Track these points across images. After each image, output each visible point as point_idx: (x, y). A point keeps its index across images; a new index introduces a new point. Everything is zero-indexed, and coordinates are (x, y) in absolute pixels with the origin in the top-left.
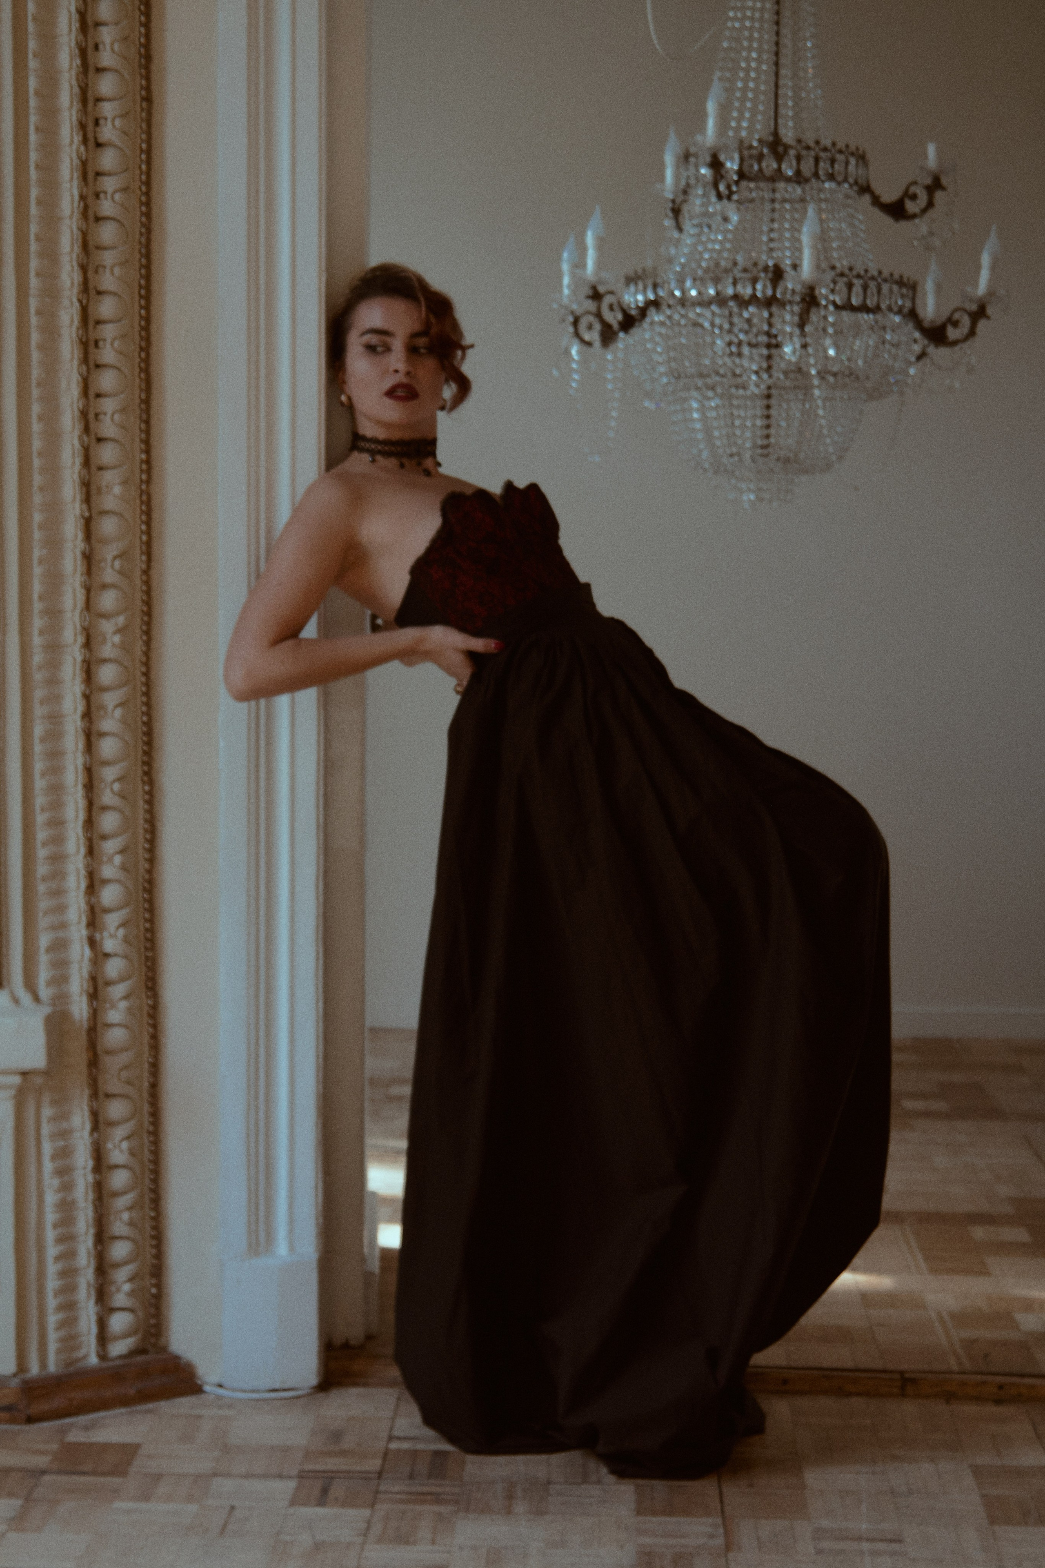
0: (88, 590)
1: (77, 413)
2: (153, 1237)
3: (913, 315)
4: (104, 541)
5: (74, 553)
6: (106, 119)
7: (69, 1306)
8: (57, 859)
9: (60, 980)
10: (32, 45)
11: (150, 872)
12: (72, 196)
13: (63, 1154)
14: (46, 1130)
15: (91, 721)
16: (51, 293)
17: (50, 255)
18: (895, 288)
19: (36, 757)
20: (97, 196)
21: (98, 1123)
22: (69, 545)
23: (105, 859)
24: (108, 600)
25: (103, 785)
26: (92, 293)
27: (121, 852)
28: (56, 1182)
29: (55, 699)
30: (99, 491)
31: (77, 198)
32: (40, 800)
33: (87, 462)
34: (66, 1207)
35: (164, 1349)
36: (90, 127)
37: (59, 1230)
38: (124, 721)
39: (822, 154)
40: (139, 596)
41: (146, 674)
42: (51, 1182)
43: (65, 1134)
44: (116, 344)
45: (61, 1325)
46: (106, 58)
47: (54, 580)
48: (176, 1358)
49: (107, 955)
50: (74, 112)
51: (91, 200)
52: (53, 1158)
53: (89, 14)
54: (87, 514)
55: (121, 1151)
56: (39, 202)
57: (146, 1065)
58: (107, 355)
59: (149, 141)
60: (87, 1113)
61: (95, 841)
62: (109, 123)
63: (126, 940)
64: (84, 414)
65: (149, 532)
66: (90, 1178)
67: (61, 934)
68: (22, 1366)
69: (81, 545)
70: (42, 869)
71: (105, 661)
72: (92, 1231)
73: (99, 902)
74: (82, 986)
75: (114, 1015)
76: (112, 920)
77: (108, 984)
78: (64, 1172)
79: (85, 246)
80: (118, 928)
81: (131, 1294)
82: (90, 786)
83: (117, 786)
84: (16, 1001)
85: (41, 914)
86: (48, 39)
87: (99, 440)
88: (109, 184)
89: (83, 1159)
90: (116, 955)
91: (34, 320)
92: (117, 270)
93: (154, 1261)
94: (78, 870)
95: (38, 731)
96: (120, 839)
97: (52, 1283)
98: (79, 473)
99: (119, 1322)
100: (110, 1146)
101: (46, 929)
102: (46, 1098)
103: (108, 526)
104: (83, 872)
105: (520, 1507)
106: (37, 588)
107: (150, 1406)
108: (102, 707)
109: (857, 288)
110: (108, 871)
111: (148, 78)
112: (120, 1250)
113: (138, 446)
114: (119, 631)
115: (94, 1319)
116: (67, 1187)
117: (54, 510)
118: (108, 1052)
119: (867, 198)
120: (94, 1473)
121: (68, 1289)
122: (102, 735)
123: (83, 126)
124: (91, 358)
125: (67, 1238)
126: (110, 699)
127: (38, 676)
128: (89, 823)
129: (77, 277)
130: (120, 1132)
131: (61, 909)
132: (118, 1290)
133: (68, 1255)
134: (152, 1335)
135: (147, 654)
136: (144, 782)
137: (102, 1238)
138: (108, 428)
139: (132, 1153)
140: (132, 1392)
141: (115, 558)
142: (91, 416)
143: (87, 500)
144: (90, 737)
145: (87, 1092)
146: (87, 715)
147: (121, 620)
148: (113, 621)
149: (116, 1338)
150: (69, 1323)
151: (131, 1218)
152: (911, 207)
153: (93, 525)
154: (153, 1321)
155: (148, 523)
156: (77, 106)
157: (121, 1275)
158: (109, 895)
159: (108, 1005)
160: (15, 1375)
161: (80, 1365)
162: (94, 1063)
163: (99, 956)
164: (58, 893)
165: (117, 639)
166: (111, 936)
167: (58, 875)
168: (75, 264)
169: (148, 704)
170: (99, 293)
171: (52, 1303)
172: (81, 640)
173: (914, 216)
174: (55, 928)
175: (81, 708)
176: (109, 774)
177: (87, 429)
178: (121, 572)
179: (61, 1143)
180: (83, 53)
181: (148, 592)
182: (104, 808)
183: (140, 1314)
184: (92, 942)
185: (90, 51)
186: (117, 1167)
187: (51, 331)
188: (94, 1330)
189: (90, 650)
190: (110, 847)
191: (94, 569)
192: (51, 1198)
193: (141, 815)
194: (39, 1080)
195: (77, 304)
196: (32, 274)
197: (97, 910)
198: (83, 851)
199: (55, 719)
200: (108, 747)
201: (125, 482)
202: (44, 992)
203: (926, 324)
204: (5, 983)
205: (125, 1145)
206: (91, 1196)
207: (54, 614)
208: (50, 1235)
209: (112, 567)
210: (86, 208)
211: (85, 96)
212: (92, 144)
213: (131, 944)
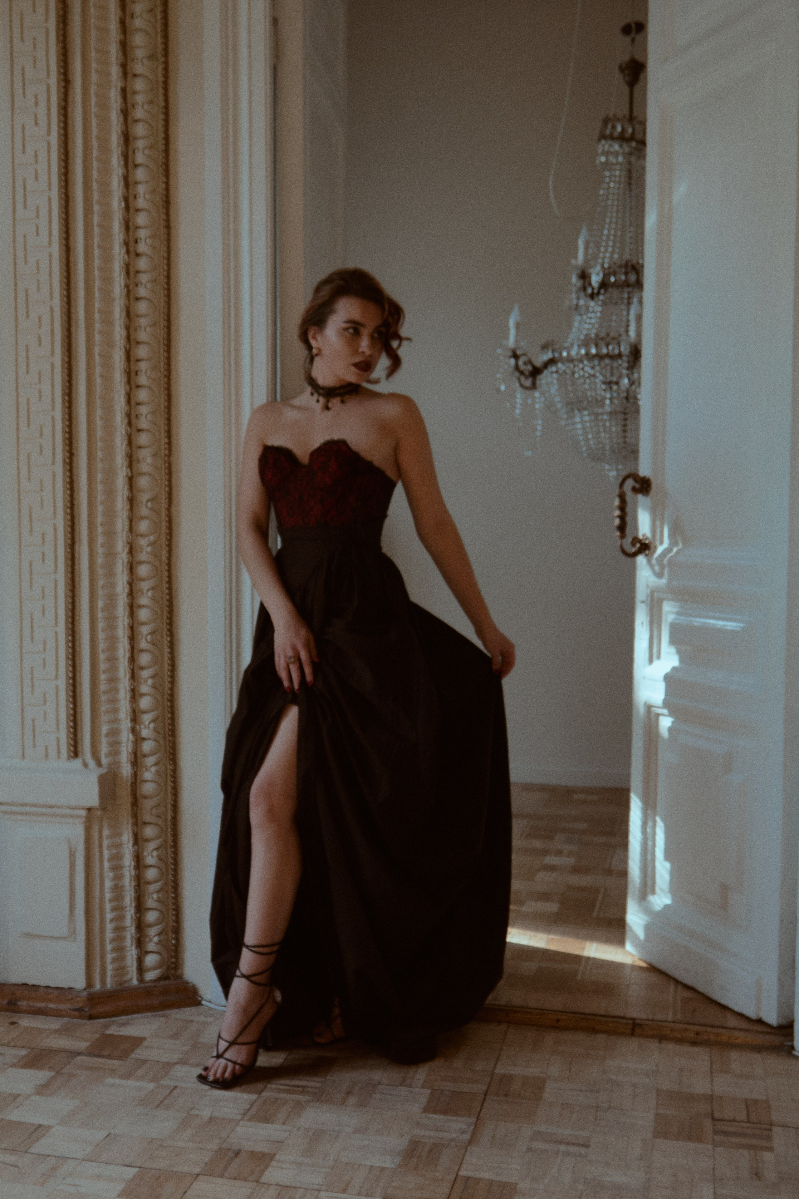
0: (131, 521)
1: (124, 414)
2: (173, 909)
4: (141, 491)
5: (123, 498)
6: (141, 239)
7: (120, 949)
8: (113, 680)
9: (115, 752)
10: (96, 196)
11: (172, 689)
12: (120, 285)
13: (117, 857)
14: (106, 843)
15: (133, 598)
16: (109, 343)
17: (108, 321)
19: (99, 620)
20: (137, 285)
21: (138, 840)
22: (120, 493)
23: (142, 681)
24: (143, 526)
25: (140, 637)
26: (133, 342)
27: (153, 677)
28: (111, 875)
29: (111, 584)
30: (138, 461)
31: (123, 285)
32: (102, 646)
33: (130, 443)
34: (118, 889)
35: (180, 977)
36: (131, 244)
37: (113, 904)
38: (153, 599)
40: (164, 524)
41: (169, 571)
42: (109, 875)
43: (119, 845)
44: (148, 372)
45: (114, 960)
46: (141, 203)
47: (110, 514)
48: (187, 983)
49: (144, 739)
50: (121, 235)
51: (131, 287)
52: (110, 860)
53: (130, 176)
54: (130, 474)
55: (152, 856)
56: (100, 289)
57: (169, 806)
58: (143, 380)
59: (169, 252)
60: (130, 832)
61: (136, 669)
62: (143, 242)
63: (155, 730)
64: (128, 415)
65: (170, 485)
66: (133, 872)
67: (115, 726)
68: (89, 984)
69: (126, 493)
70: (103, 687)
71: (142, 562)
72: (134, 905)
73: (138, 706)
74: (128, 757)
75: (148, 775)
76: (147, 718)
77: (145, 756)
78: (117, 869)
79: (128, 315)
80: (150, 723)
81: (159, 943)
82: (132, 639)
83: (149, 638)
84: (85, 765)
85: (103, 714)
86: (106, 192)
87: (139, 431)
88: (143, 278)
89: (128, 861)
90: (149, 739)
91: (97, 359)
92: (148, 329)
93: (174, 924)
94: (125, 688)
95: (100, 604)
96: (151, 669)
97: (109, 935)
98: (125, 450)
99: (150, 960)
100: (145, 854)
101: (106, 722)
102: (105, 824)
103: (143, 482)
104: (128, 688)
105: (352, 1100)
106: (100, 519)
107: (167, 1012)
108: (141, 591)
110: (144, 689)
111: (168, 214)
112: (151, 917)
113: (163, 434)
114: (150, 544)
115: (135, 957)
116: (118, 877)
117: (110, 473)
118: (145, 797)
120: (108, 1057)
121: (119, 938)
122: (140, 607)
123: (126, 244)
124: (132, 382)
125: (119, 908)
126: (145, 586)
127: (100, 571)
128: (132, 660)
129: (124, 333)
130: (152, 846)
131: (116, 710)
132: (151, 940)
133: (119, 918)
134: (172, 968)
135: (169, 558)
136: (167, 635)
137: (140, 908)
138: (143, 423)
139: (160, 859)
140: (156, 1002)
141: (147, 501)
142: (133, 416)
143: (130, 466)
144: (132, 608)
145: (130, 821)
146: (131, 595)
147: (152, 538)
148: (147, 538)
149: (149, 970)
150: (120, 958)
151: (158, 898)
153: (134, 482)
154: (173, 960)
155: (170, 481)
156: (123, 232)
157: (152, 932)
158: (145, 703)
159: (144, 769)
160: (85, 989)
161: (126, 985)
162: (135, 802)
163: (138, 740)
164: (114, 701)
165: (149, 549)
166: (145, 727)
167: (114, 690)
168: (122, 326)
169: (170, 589)
170: (138, 343)
171: (109, 947)
172: (127, 549)
174: (111, 722)
175: (127, 590)
176: (145, 630)
177: (130, 424)
178: (151, 509)
179: (114, 851)
180: (126, 199)
181: (170, 522)
182: (142, 651)
183: (165, 955)
184: (133, 731)
185: (131, 198)
186: (151, 866)
187: (108, 366)
188: (135, 965)
189: (132, 556)
190: (145, 674)
191: (134, 508)
192: (108, 884)
193: (167, 656)
194: (99, 813)
195: (123, 349)
196: (96, 331)
197: (137, 711)
198: (128, 676)
199: (111, 598)
200: (143, 614)
201: (155, 455)
202: (104, 761)
204: (80, 754)
205: (155, 853)
206: (133, 884)
207: (110, 534)
208: (108, 906)
209: (146, 506)
210: (129, 292)
211: (128, 226)
212: (132, 254)
213: (159, 733)
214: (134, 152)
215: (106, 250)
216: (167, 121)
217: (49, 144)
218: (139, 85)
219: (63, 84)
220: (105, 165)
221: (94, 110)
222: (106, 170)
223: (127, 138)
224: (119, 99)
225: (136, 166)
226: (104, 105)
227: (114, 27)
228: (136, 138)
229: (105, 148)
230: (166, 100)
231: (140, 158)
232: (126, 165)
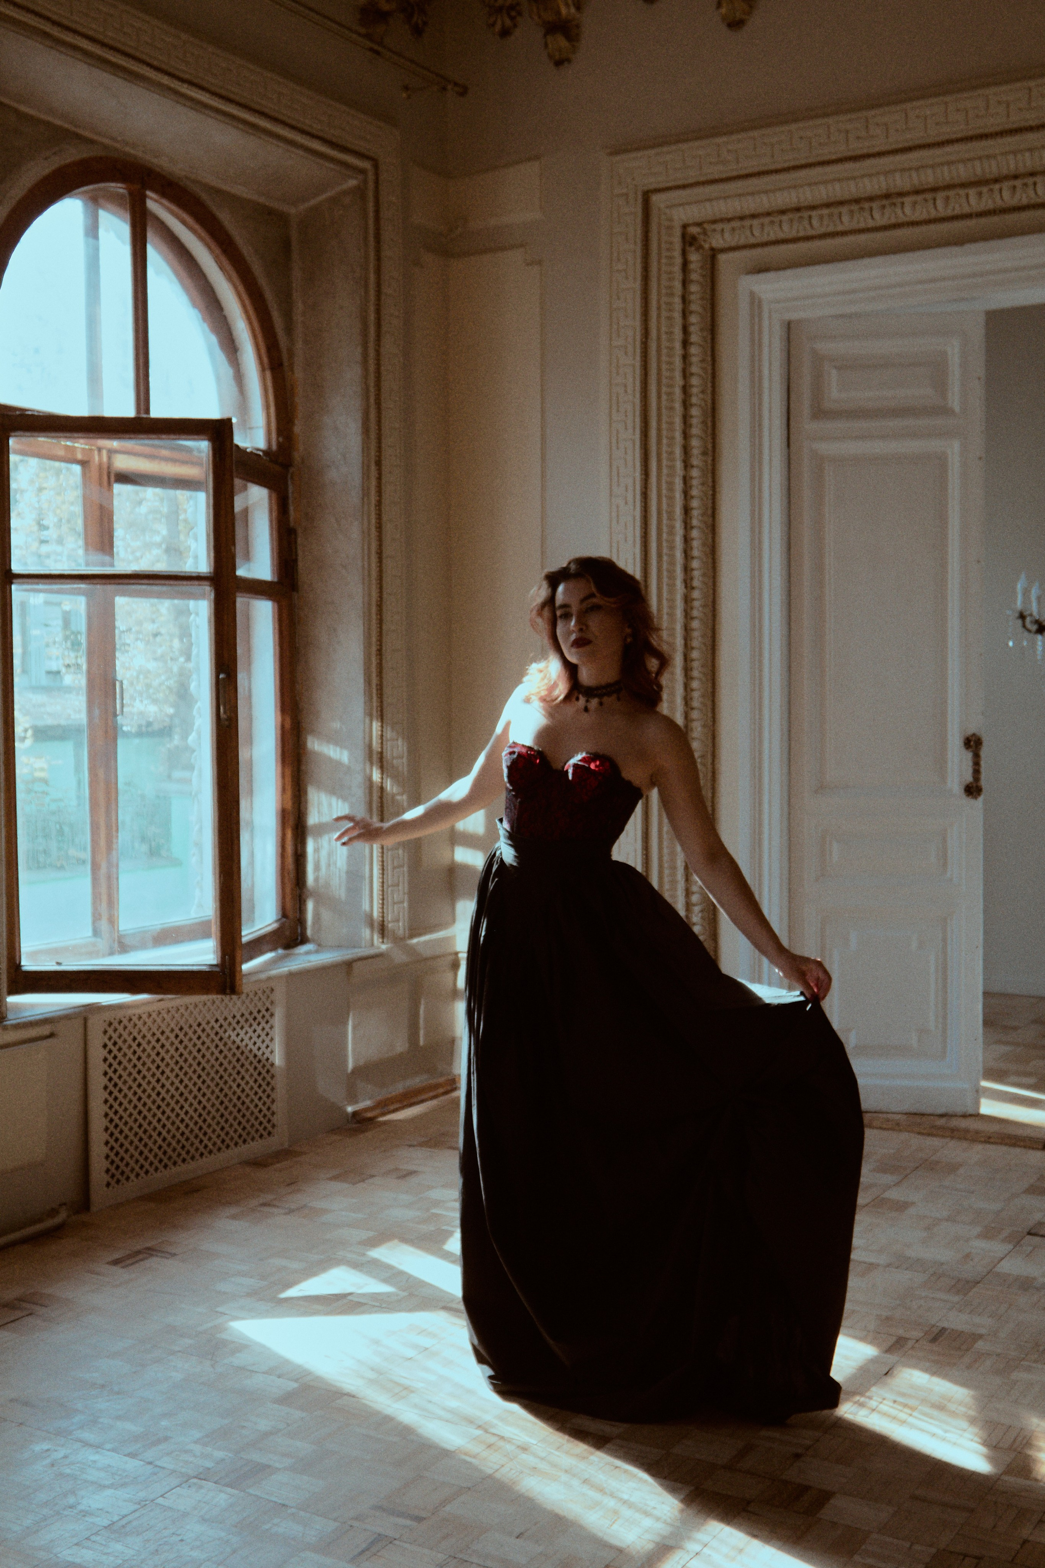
6: (696, 577)
20: (692, 608)
26: (689, 648)
30: (692, 730)
32: (666, 858)
33: (686, 718)
36: (688, 581)
40: (710, 773)
44: (700, 669)
46: (696, 553)
50: (682, 575)
51: (689, 611)
53: (688, 535)
56: (667, 613)
58: (695, 673)
59: (715, 585)
62: (697, 579)
63: (702, 918)
64: (685, 698)
65: (714, 746)
73: (691, 901)
76: (696, 909)
79: (686, 629)
80: (699, 912)
86: (672, 548)
87: (693, 708)
88: (696, 604)
92: (700, 638)
94: (682, 887)
111: (714, 559)
113: (709, 710)
123: (685, 582)
124: (688, 675)
129: (683, 642)
138: (695, 704)
156: (683, 573)
170: (693, 648)
180: (686, 551)
185: (689, 550)
201: (704, 726)
211: (687, 569)
212: (689, 589)
213: (704, 919)
214: (691, 518)
215: (672, 586)
216: (714, 495)
217: (634, 517)
218: (695, 473)
219: (643, 476)
220: (672, 528)
221: (664, 492)
222: (671, 532)
223: (687, 510)
224: (682, 485)
225: (692, 528)
226: (671, 489)
227: (678, 436)
228: (692, 509)
229: (671, 518)
230: (714, 481)
231: (695, 522)
232: (686, 528)
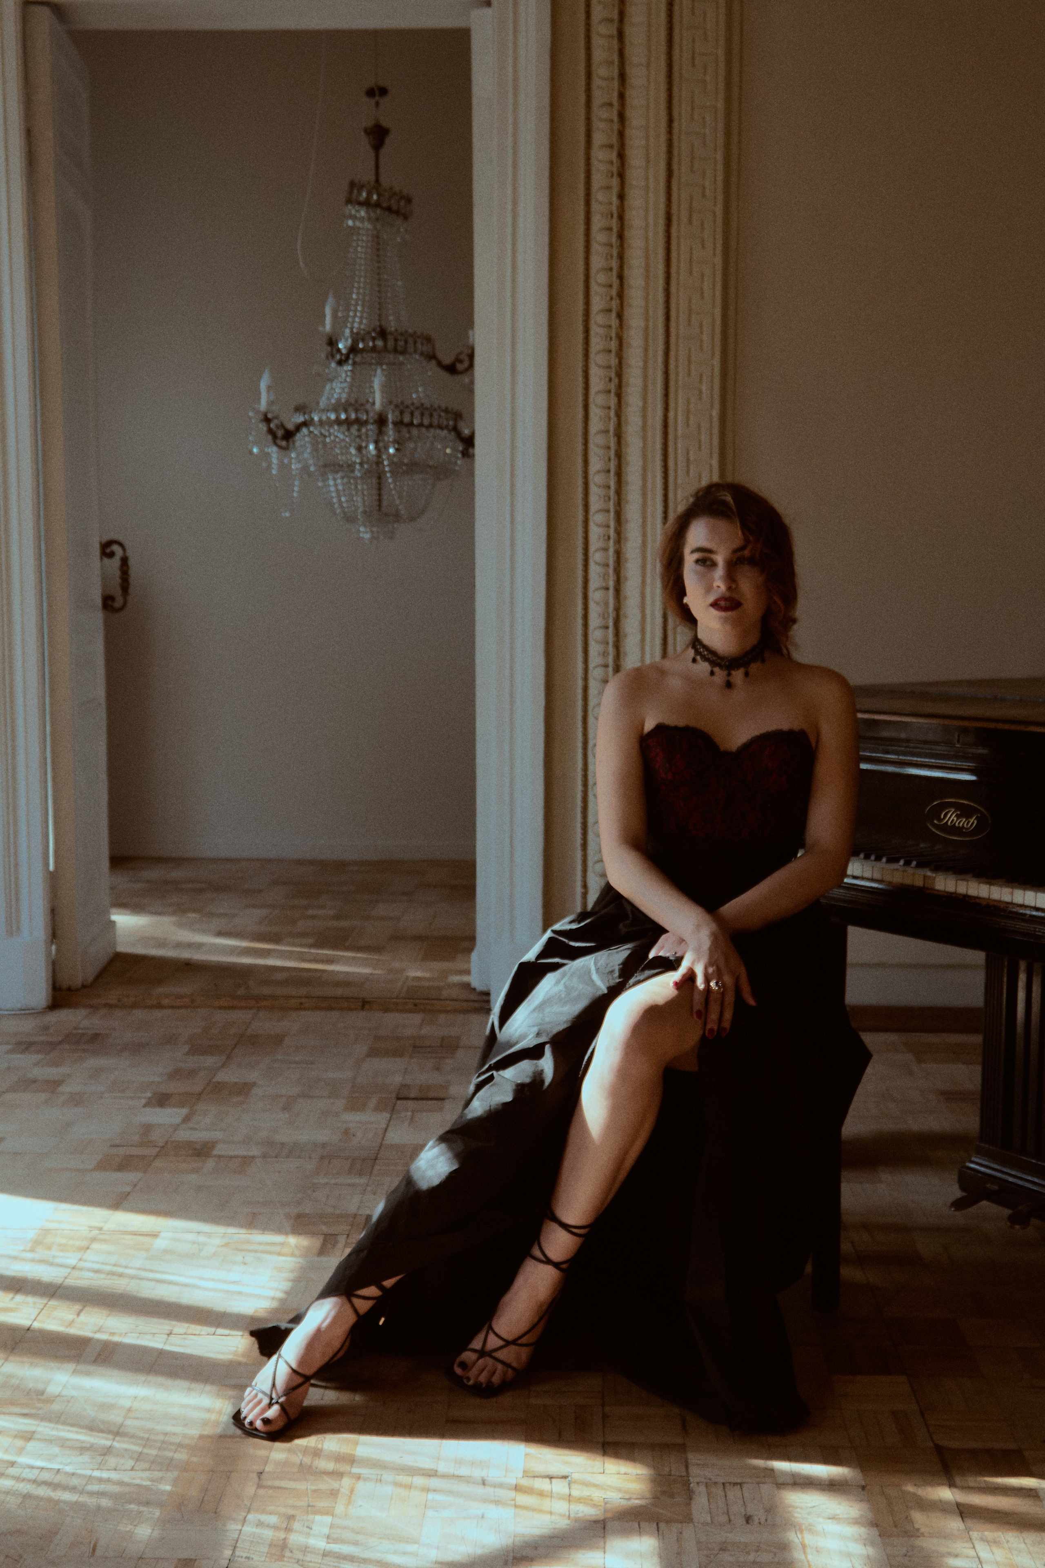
3: (455, 430)
18: (443, 414)
39: (399, 337)
109: (417, 413)
119: (434, 362)
152: (460, 367)
173: (461, 373)
203: (463, 435)
